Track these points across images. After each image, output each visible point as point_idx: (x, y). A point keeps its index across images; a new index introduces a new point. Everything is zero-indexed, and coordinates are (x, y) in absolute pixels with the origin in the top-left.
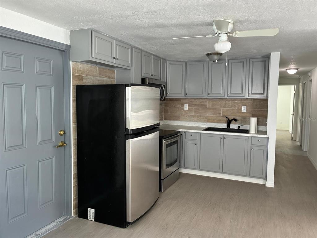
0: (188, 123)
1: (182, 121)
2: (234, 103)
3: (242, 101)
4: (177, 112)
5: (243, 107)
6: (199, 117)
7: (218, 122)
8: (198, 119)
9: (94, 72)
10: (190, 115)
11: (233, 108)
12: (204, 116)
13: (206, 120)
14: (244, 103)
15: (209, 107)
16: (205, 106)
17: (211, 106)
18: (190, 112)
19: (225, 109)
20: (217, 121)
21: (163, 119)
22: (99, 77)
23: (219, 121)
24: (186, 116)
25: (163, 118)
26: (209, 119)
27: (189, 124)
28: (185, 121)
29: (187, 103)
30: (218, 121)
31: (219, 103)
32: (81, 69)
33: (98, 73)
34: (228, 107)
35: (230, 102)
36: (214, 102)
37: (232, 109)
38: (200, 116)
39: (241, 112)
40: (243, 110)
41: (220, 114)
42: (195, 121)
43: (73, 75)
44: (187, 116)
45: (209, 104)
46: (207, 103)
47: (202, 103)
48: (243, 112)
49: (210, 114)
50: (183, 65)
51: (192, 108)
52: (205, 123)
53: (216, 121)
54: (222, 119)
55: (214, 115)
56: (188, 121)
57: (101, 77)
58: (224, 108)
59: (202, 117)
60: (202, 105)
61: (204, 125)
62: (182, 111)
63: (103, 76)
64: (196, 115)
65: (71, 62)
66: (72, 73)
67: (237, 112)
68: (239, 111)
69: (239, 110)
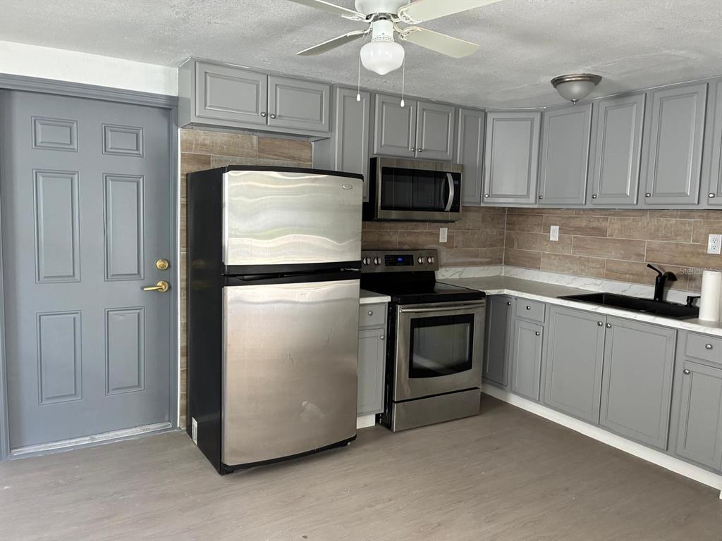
0: (556, 276)
1: (545, 269)
2: (684, 224)
3: (708, 217)
4: (534, 246)
5: (711, 237)
6: (586, 263)
7: (634, 281)
8: (583, 267)
9: (242, 147)
10: (563, 256)
11: (680, 240)
12: (598, 260)
13: (603, 271)
14: (716, 226)
15: (612, 236)
16: (601, 232)
17: (616, 231)
18: (563, 248)
19: (656, 243)
20: (632, 277)
21: (501, 263)
22: (259, 157)
23: (637, 279)
24: (553, 257)
25: (502, 259)
26: (611, 271)
27: (557, 281)
28: (551, 270)
29: (558, 223)
30: (635, 277)
31: (640, 224)
32: (207, 142)
33: (255, 148)
34: (665, 237)
35: (673, 221)
36: (626, 223)
37: (677, 245)
38: (588, 261)
39: (703, 254)
40: (709, 248)
41: (640, 256)
42: (575, 274)
43: (182, 155)
44: (555, 259)
45: (613, 226)
46: (604, 224)
47: (595, 224)
48: (709, 252)
49: (611, 255)
50: (532, 120)
51: (569, 238)
52: (599, 282)
53: (628, 276)
54: (646, 274)
55: (623, 258)
56: (557, 272)
57: (263, 158)
58: (653, 238)
59: (593, 262)
60: (594, 228)
61: (596, 284)
62: (546, 243)
63: (271, 156)
64: (577, 256)
65: (179, 130)
66: (182, 150)
67: (693, 254)
68: (700, 251)
69: (700, 246)
